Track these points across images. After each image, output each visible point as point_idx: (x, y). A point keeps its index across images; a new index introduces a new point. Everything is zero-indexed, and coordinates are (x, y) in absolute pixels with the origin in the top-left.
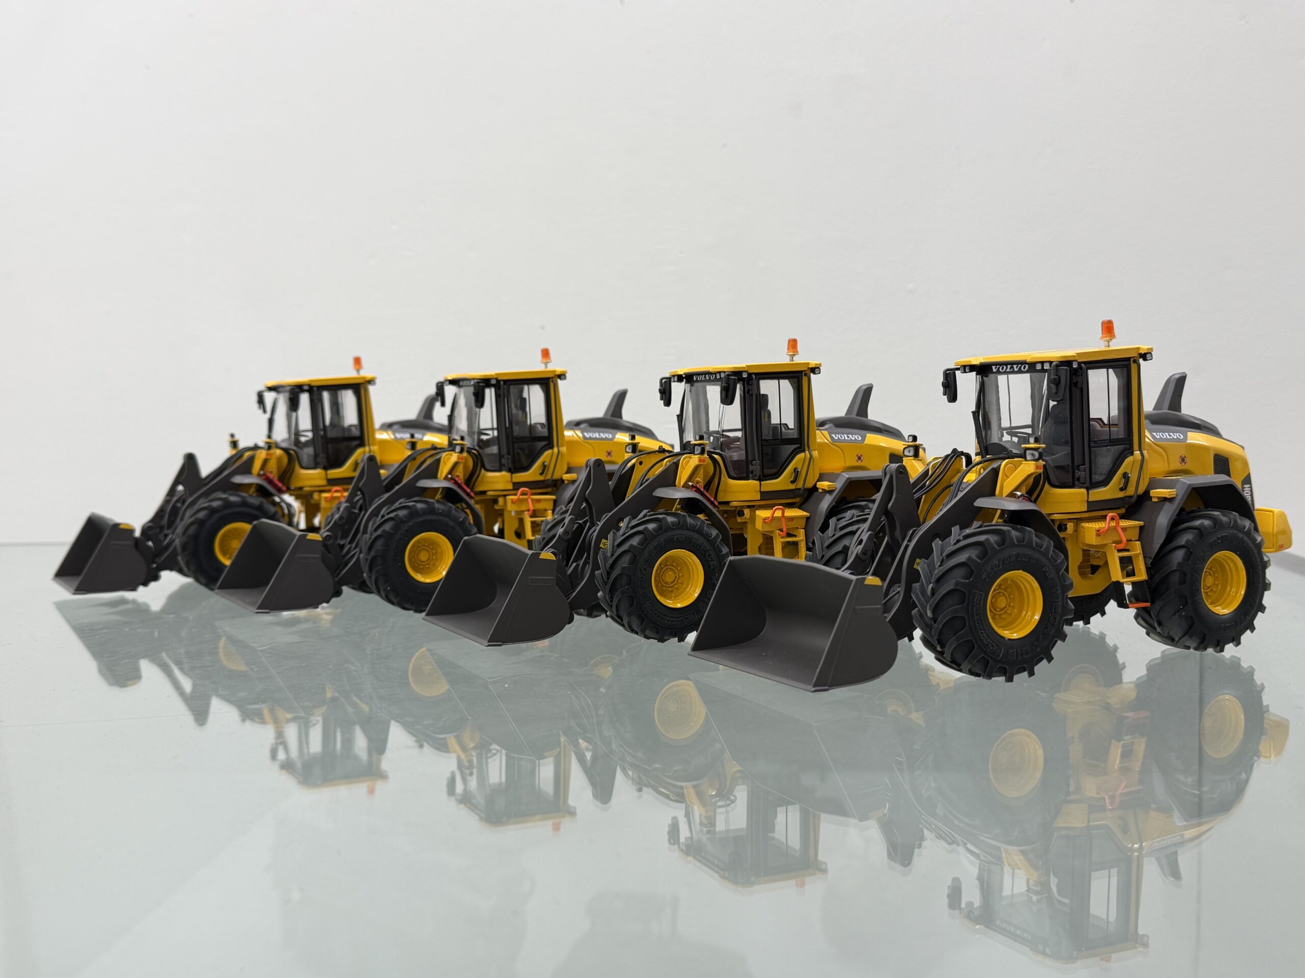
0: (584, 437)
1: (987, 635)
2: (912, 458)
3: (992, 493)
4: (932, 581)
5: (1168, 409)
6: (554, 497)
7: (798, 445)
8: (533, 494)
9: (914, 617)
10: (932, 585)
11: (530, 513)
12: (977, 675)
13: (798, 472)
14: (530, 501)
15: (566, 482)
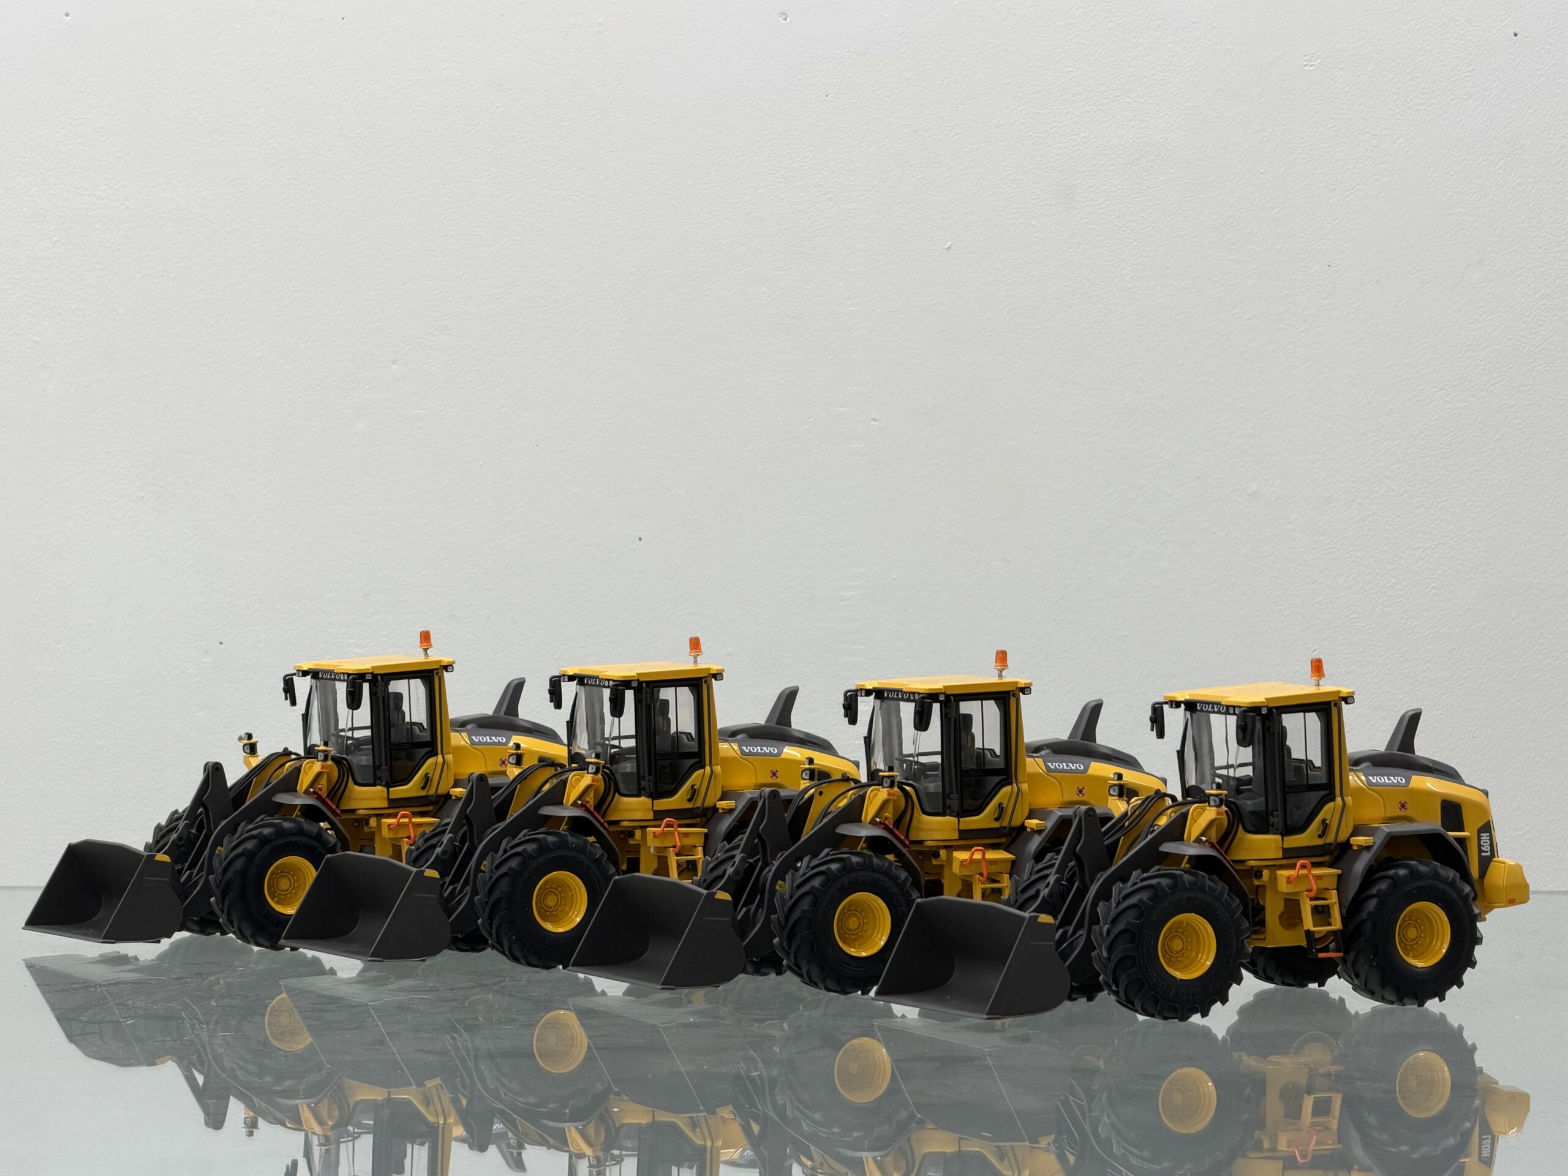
0: (742, 752)
1: (1158, 975)
2: (1117, 798)
3: (1180, 838)
4: (1108, 922)
5: (1398, 751)
6: (706, 830)
7: (1005, 777)
8: (680, 826)
9: (1093, 959)
10: (1107, 926)
11: (677, 850)
12: (1153, 1016)
13: (1003, 808)
14: (676, 834)
15: (720, 811)
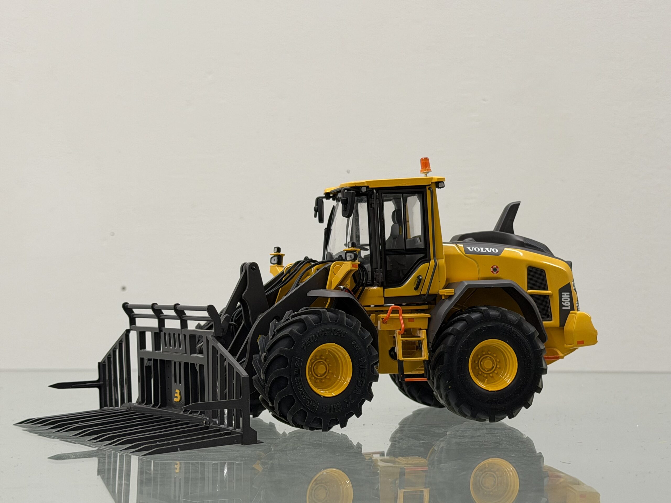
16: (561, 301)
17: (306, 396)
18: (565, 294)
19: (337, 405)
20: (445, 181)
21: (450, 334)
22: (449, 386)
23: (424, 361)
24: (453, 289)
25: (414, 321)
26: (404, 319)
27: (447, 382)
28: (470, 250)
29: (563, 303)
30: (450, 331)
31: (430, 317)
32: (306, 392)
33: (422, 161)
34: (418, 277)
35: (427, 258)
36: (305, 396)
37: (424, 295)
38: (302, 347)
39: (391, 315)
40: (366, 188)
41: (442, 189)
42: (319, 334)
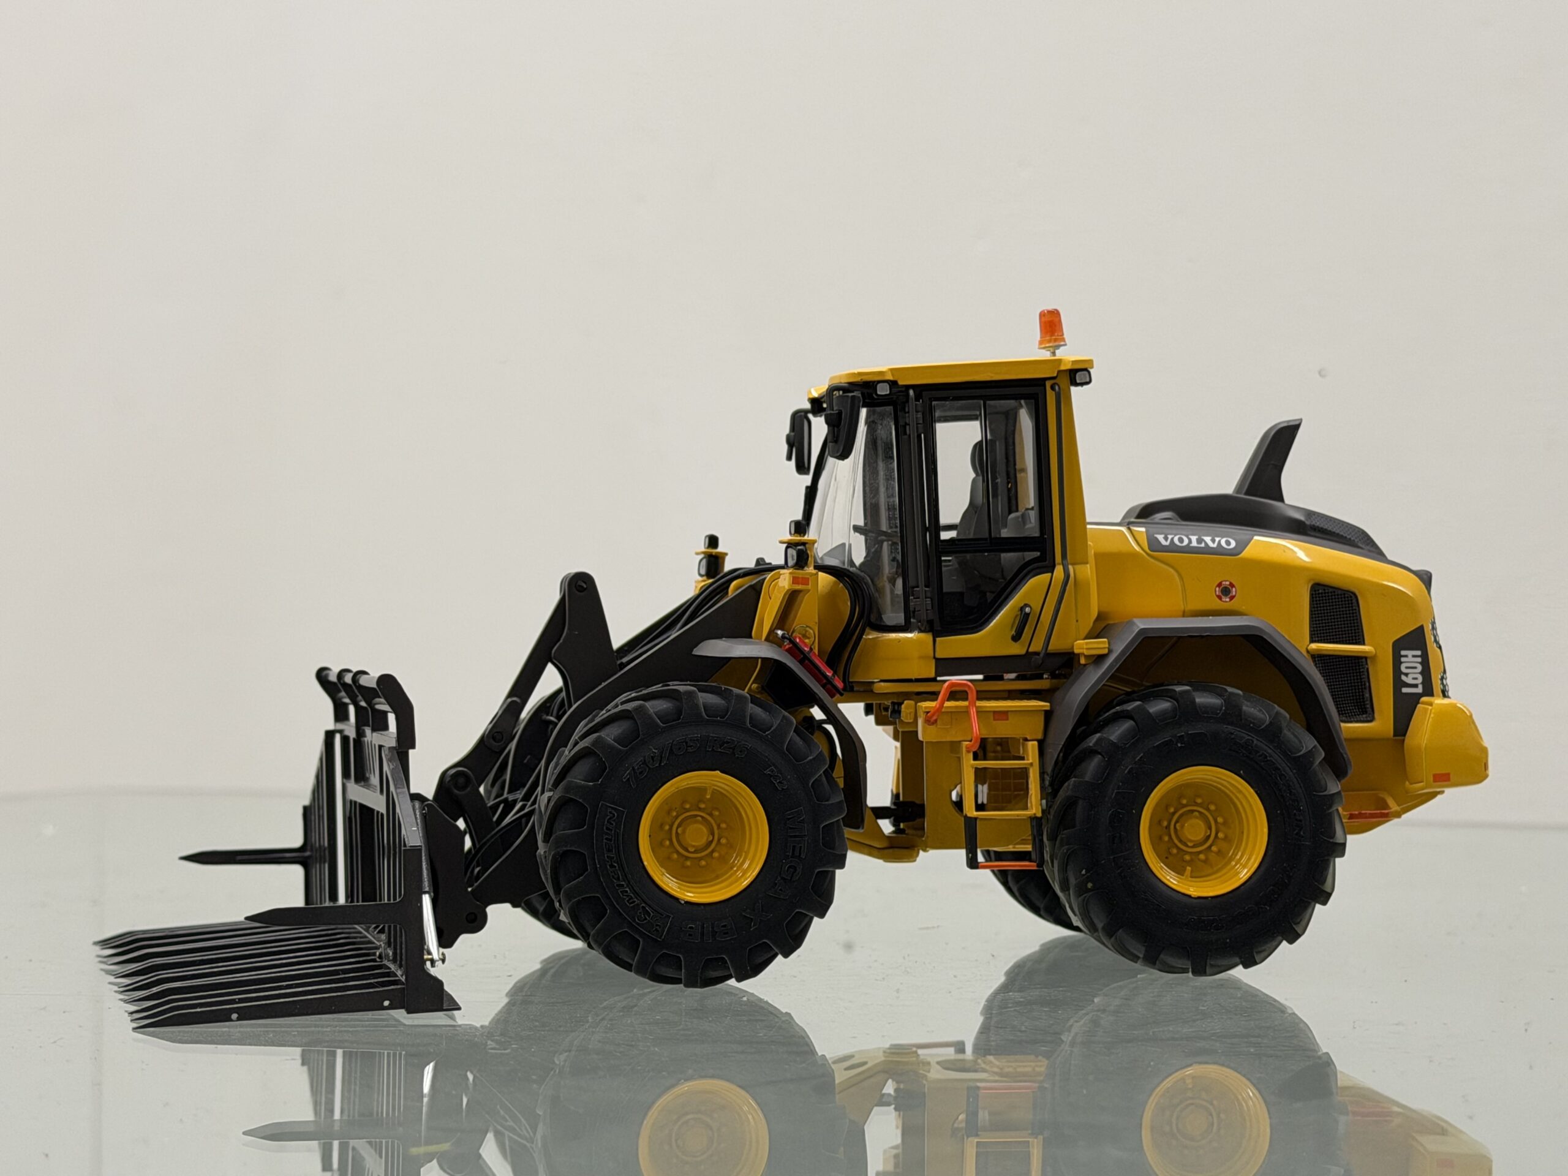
16: (1397, 672)
17: (635, 900)
18: (1410, 653)
19: (722, 924)
20: (1092, 367)
21: (1092, 752)
22: (1087, 883)
23: (1033, 819)
24: (1105, 640)
25: (1007, 719)
26: (980, 712)
27: (1084, 872)
28: (1164, 543)
29: (1403, 678)
30: (1091, 744)
31: (1048, 708)
32: (634, 890)
33: (1043, 319)
34: (1022, 609)
35: (1045, 561)
36: (632, 898)
37: (1037, 654)
38: (624, 780)
39: (947, 704)
40: (889, 384)
41: (1085, 387)
42: (671, 747)
